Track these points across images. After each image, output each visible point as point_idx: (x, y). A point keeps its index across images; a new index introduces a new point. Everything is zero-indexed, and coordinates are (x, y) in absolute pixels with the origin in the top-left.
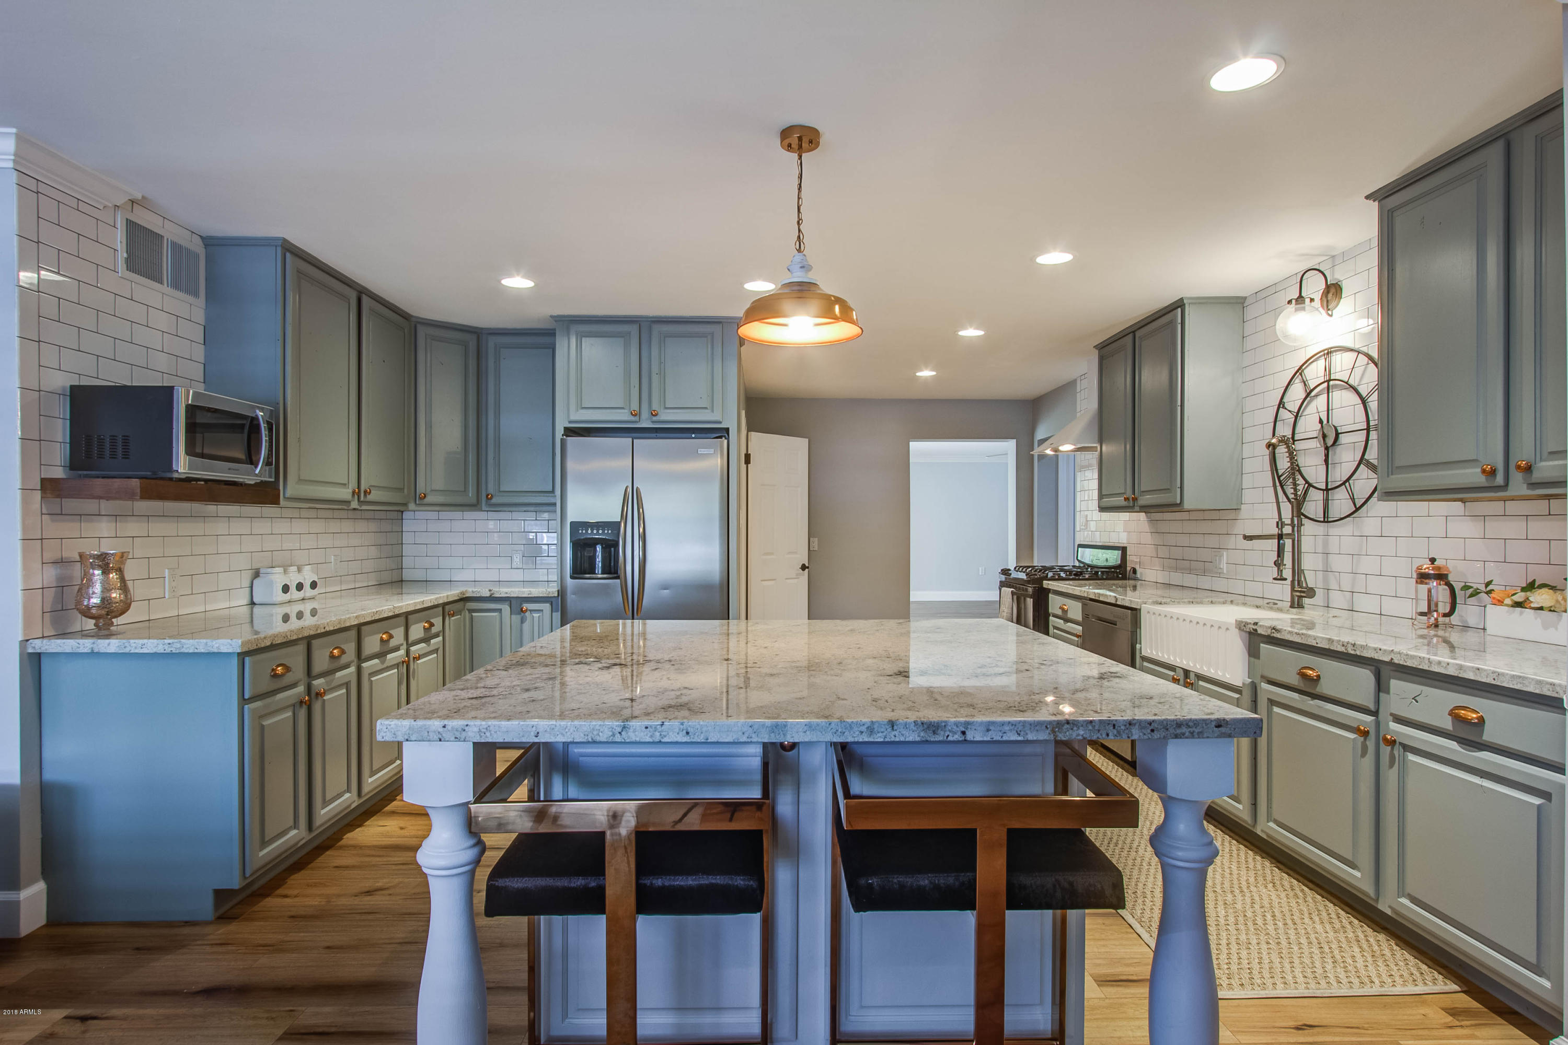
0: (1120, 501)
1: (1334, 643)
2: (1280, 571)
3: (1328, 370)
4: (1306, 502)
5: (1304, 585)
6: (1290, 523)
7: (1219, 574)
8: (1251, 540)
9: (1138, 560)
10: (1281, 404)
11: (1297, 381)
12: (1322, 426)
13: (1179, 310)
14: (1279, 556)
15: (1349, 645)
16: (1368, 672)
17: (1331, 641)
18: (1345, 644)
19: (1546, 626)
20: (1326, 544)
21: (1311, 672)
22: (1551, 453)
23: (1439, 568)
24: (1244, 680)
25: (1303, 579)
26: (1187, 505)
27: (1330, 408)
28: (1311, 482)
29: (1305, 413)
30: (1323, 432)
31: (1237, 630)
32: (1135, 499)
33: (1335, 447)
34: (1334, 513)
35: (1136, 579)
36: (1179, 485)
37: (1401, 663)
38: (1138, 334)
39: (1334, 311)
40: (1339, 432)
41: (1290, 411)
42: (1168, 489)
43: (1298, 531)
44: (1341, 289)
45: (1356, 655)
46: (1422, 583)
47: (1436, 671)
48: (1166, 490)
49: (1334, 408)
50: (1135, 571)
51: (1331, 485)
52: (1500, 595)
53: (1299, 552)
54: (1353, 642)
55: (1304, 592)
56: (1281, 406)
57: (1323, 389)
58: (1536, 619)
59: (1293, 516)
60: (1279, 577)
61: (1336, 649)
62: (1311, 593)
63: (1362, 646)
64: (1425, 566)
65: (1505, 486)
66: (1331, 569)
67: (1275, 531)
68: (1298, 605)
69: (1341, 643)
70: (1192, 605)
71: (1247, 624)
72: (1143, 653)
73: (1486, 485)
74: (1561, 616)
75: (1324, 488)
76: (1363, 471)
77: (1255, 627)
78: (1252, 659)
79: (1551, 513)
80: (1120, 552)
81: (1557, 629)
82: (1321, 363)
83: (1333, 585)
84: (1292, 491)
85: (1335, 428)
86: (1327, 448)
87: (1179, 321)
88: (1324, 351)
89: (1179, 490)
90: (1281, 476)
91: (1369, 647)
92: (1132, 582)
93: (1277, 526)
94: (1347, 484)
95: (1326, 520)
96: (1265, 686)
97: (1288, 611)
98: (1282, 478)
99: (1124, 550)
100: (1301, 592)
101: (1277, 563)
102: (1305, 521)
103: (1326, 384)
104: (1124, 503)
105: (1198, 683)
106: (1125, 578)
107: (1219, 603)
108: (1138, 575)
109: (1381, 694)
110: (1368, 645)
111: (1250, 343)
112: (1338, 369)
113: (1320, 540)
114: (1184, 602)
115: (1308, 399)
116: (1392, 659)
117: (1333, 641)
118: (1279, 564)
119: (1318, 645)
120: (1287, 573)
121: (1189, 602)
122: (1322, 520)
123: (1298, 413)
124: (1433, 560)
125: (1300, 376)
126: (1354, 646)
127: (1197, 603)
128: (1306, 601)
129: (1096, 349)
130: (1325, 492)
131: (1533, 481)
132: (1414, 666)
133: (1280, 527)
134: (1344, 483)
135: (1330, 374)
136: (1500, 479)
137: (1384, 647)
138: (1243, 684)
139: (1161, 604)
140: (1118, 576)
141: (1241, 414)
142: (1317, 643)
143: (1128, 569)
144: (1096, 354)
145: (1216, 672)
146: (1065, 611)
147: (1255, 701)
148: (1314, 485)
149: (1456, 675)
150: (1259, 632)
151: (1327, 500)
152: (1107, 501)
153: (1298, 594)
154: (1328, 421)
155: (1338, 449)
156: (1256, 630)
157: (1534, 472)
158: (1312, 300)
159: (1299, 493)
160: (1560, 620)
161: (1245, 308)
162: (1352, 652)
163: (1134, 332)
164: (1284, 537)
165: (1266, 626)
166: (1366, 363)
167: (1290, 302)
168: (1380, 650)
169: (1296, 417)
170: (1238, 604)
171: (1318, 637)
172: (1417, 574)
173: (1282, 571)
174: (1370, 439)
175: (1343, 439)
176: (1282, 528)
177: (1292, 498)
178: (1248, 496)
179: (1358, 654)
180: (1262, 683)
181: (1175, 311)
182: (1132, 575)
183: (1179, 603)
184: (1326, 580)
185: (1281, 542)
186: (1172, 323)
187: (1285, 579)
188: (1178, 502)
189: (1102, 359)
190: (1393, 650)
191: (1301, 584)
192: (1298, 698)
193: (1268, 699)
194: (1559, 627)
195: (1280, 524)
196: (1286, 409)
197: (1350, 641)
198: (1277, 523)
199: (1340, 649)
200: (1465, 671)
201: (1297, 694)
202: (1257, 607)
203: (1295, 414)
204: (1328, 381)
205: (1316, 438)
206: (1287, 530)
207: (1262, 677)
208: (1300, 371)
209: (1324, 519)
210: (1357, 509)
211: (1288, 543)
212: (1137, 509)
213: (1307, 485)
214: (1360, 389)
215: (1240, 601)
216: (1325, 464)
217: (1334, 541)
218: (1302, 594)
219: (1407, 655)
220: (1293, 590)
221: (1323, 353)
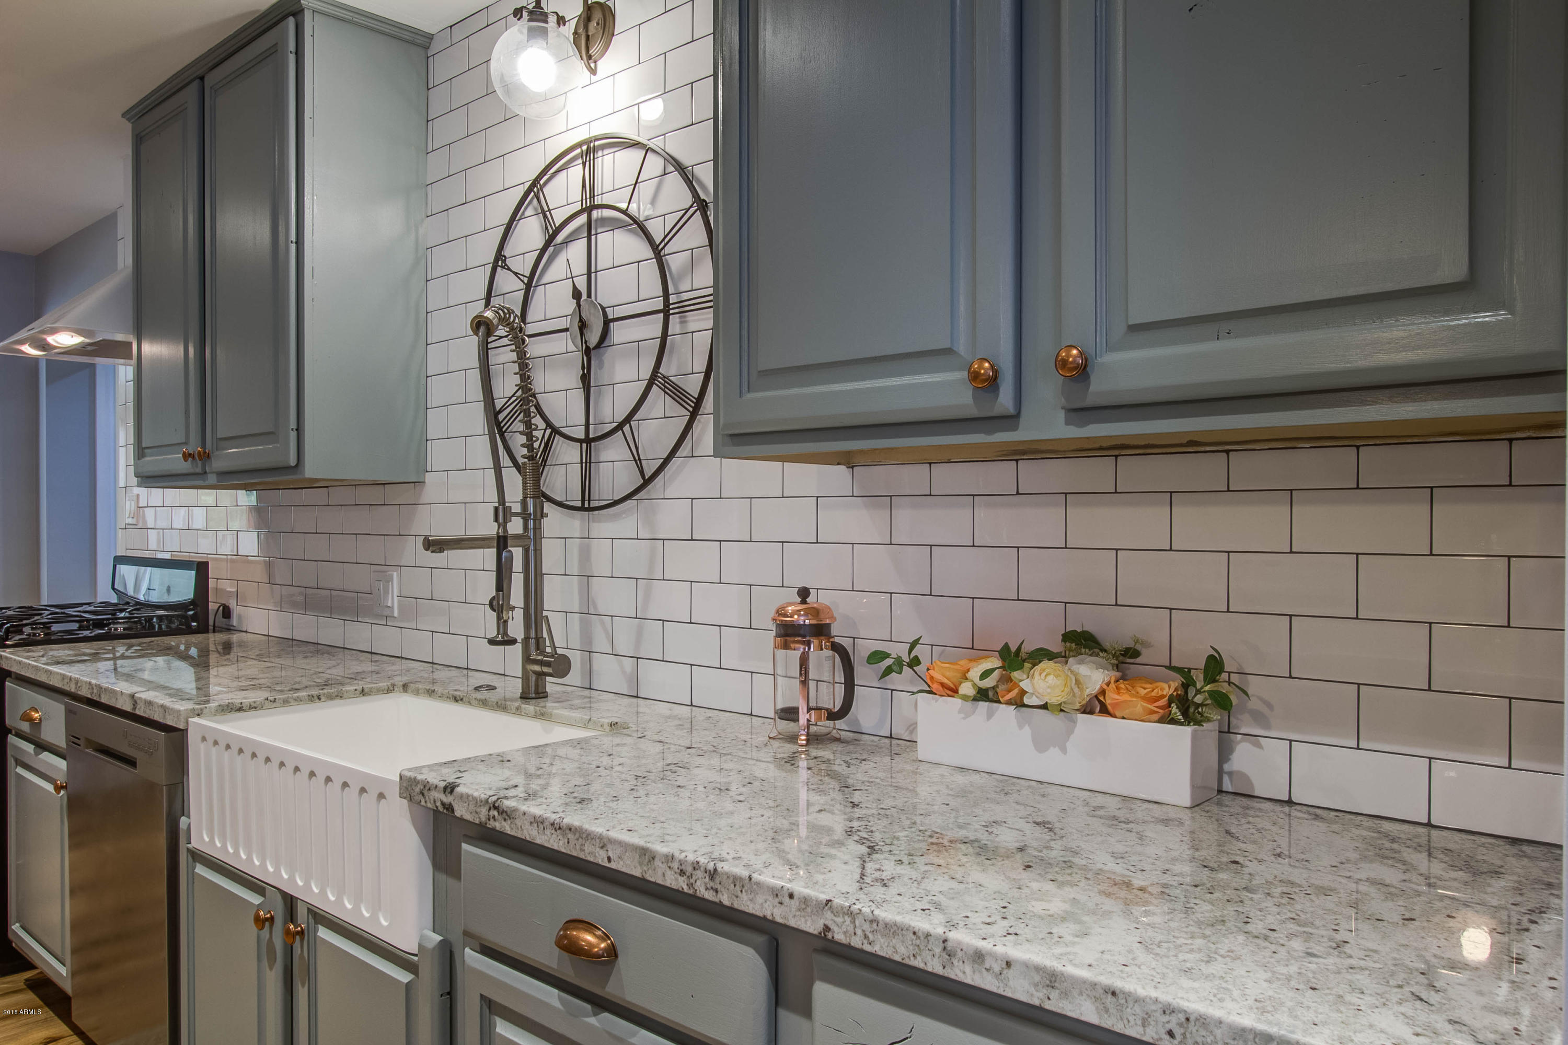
0: (175, 462)
1: (657, 863)
2: (502, 624)
3: (589, 187)
4: (547, 468)
5: (549, 650)
6: (519, 511)
7: (384, 617)
8: (441, 551)
9: (234, 590)
10: (500, 260)
11: (529, 212)
12: (579, 305)
13: (291, 21)
14: (499, 588)
15: (699, 874)
16: (749, 952)
17: (646, 855)
18: (689, 869)
19: (1041, 745)
20: (585, 555)
21: (589, 938)
22: (1134, 328)
23: (815, 612)
24: (422, 937)
25: (545, 635)
26: (311, 470)
27: (593, 270)
28: (557, 424)
29: (545, 279)
30: (580, 316)
31: (405, 802)
32: (205, 457)
33: (602, 350)
34: (604, 489)
35: (229, 629)
36: (293, 424)
37: (856, 942)
38: (210, 80)
39: (599, 63)
40: (610, 317)
41: (516, 274)
42: (272, 433)
43: (535, 529)
44: (614, 16)
45: (721, 904)
46: (786, 646)
47: (968, 981)
48: (269, 435)
49: (599, 269)
50: (227, 612)
51: (595, 430)
52: (948, 674)
53: (539, 575)
54: (711, 866)
55: (548, 664)
56: (500, 263)
57: (577, 230)
58: (1021, 727)
59: (525, 497)
60: (500, 638)
61: (660, 882)
62: (561, 666)
63: (736, 880)
64: (790, 609)
65: (1011, 420)
66: (595, 607)
67: (491, 529)
68: (537, 692)
69: (675, 865)
70: (318, 704)
71: (427, 787)
72: (195, 844)
73: (974, 412)
74: (1074, 722)
75: (583, 437)
76: (659, 402)
77: (447, 799)
78: (442, 877)
79: (1020, 492)
80: (193, 573)
81: (1064, 750)
82: (576, 173)
83: (601, 643)
84: (523, 439)
85: (603, 309)
86: (588, 352)
87: (292, 46)
88: (580, 145)
89: (293, 435)
90: (500, 411)
91: (758, 884)
92: (221, 637)
93: (496, 519)
94: (626, 428)
95: (586, 505)
96: (472, 957)
97: (517, 709)
98: (501, 417)
99: (202, 569)
100: (541, 663)
101: (495, 603)
102: (548, 507)
103: (583, 219)
104: (185, 467)
105: (316, 931)
106: (203, 629)
107: (379, 691)
108: (234, 621)
109: (783, 1014)
110: (755, 876)
111: (441, 132)
112: (608, 186)
113: (574, 545)
114: (299, 700)
115: (551, 249)
116: (827, 928)
117: (653, 858)
118: (499, 606)
119: (613, 865)
120: (516, 628)
121: (311, 698)
122: (579, 504)
123: (531, 278)
124: (804, 593)
125: (535, 200)
126: (712, 878)
127: (330, 697)
128: (552, 685)
129: (129, 120)
130: (584, 445)
131: (1090, 401)
132: (897, 958)
133: (501, 520)
134: (620, 427)
135: (592, 196)
136: (1005, 400)
137: (799, 888)
138: (421, 946)
139: (240, 709)
140: (190, 627)
141: (423, 283)
142: (609, 859)
143: (212, 607)
144: (128, 126)
145: (357, 908)
146: (36, 725)
147: (449, 993)
148: (563, 430)
149: (1036, 1002)
150: (458, 813)
151: (589, 462)
152: (154, 463)
153: (537, 668)
154: (589, 296)
155: (609, 354)
156: (449, 808)
157: (1093, 378)
158: (561, 21)
159: (536, 445)
160: (1070, 732)
161: (431, 59)
162: (709, 895)
163: (202, 78)
164: (509, 542)
165: (475, 799)
166: (660, 171)
167: (518, 13)
168: (791, 896)
169: (528, 287)
170: (417, 692)
171: (612, 841)
172: (778, 625)
173: (506, 622)
174: (669, 333)
175: (619, 333)
176: (505, 522)
177: (523, 457)
178: (437, 456)
179: (726, 902)
180: (467, 950)
181: (284, 23)
182: (221, 621)
183: (286, 702)
184: (587, 635)
185: (504, 554)
186: (274, 51)
187: (513, 642)
188: (293, 462)
189: (139, 140)
190: (829, 901)
191: (541, 647)
192: (557, 1004)
193: (482, 996)
194: (1068, 745)
195: (502, 513)
196: (509, 269)
197: (703, 860)
198: (496, 509)
199: (672, 880)
200: (1065, 994)
201: (556, 991)
202: (456, 699)
203: (526, 280)
204: (589, 210)
205: (567, 330)
206: (515, 526)
207: (466, 934)
208: (535, 187)
209: (583, 504)
210: (647, 482)
211: (517, 553)
212: (212, 479)
213: (549, 431)
214: (651, 226)
215: (420, 686)
216: (584, 387)
217: (600, 549)
218: (546, 669)
219: (874, 921)
220: (527, 659)
221: (579, 151)
